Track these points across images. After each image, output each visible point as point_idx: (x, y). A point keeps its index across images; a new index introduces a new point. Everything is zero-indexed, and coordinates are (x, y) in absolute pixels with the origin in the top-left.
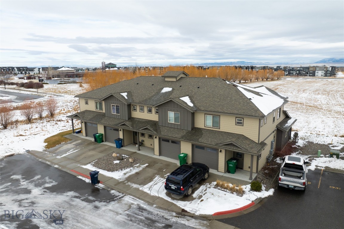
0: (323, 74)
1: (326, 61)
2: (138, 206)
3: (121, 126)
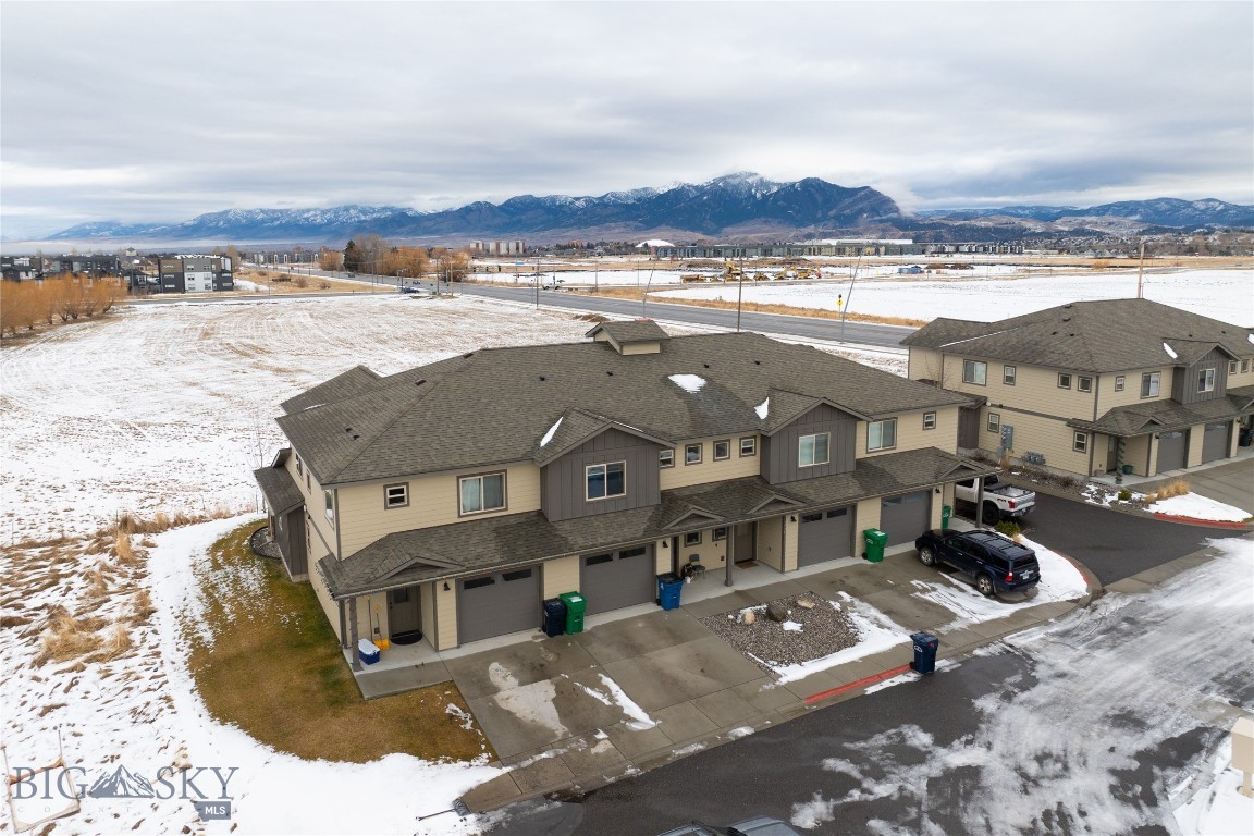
0: (210, 281)
1: (88, 231)
2: (1053, 635)
3: (678, 527)
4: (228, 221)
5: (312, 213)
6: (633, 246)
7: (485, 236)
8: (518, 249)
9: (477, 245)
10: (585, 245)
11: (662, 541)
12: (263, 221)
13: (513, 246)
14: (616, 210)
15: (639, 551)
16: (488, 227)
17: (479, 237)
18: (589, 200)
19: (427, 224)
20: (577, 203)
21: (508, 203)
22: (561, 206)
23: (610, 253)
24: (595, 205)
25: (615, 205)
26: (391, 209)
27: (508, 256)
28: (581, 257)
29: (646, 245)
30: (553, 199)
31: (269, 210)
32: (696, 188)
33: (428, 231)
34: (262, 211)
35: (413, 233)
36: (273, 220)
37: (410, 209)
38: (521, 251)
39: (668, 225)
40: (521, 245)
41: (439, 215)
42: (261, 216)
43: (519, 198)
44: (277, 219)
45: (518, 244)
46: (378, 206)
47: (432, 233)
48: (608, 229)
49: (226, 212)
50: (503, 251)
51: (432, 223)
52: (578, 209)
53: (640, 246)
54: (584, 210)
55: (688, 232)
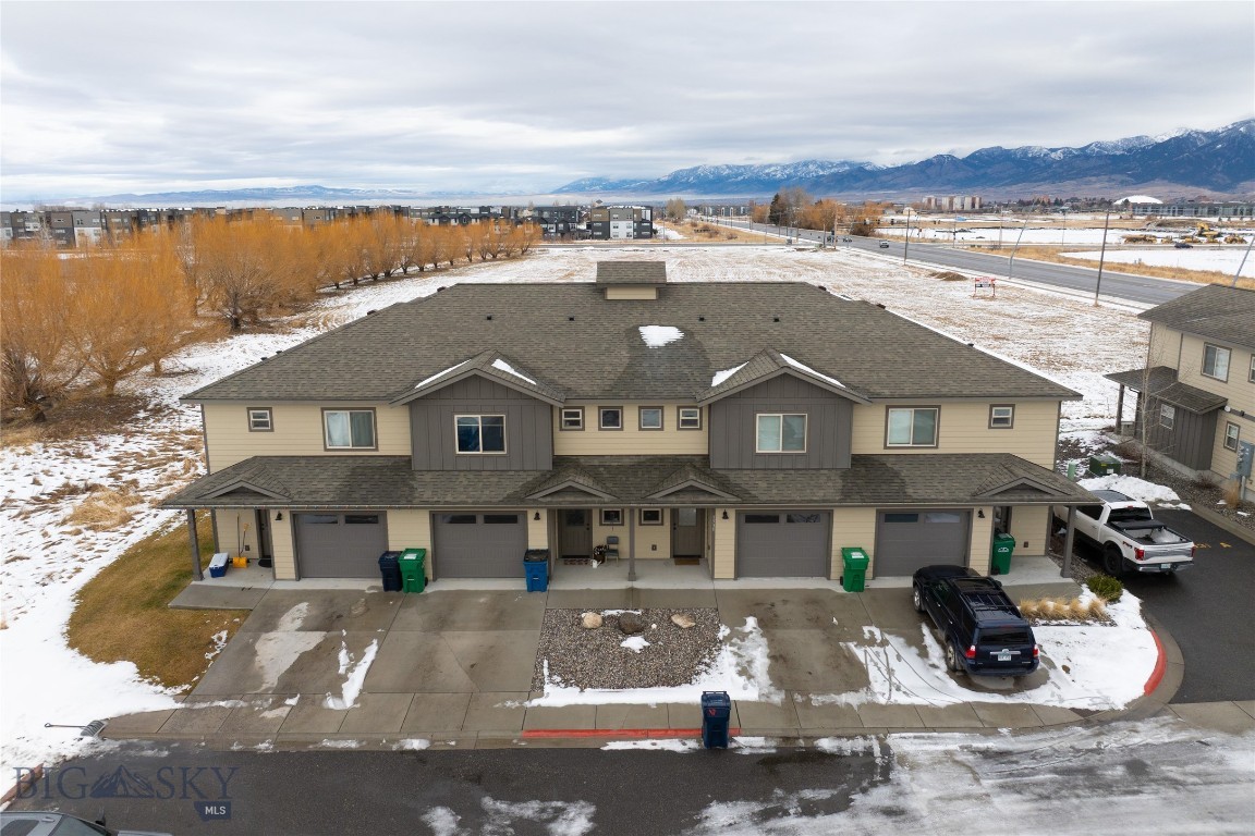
0: (632, 230)
1: (585, 185)
2: (974, 752)
3: (549, 499)
4: (698, 177)
5: (773, 169)
6: (1110, 203)
7: (939, 192)
8: (973, 205)
9: (930, 200)
10: (1053, 201)
11: (535, 511)
12: (728, 177)
13: (968, 201)
14: (1100, 163)
15: (511, 519)
16: (949, 182)
17: (931, 192)
18: (1067, 151)
19: (884, 178)
20: (1053, 155)
21: (973, 156)
22: (1034, 158)
23: (1076, 209)
24: (1077, 156)
25: (1100, 156)
26: (850, 164)
27: (962, 212)
28: (1041, 214)
29: (1127, 201)
30: (1025, 151)
31: (734, 166)
32: (1206, 135)
33: (883, 186)
34: (728, 167)
35: (870, 187)
36: (737, 175)
37: (869, 164)
38: (977, 206)
39: (1164, 178)
40: (977, 200)
41: (897, 169)
42: (727, 171)
43: (986, 150)
44: (741, 174)
45: (974, 199)
46: (837, 161)
47: (890, 188)
48: (1086, 183)
49: (697, 168)
50: (957, 206)
51: (890, 178)
52: (1054, 161)
53: (1119, 202)
54: (1061, 163)
55: (1190, 188)
